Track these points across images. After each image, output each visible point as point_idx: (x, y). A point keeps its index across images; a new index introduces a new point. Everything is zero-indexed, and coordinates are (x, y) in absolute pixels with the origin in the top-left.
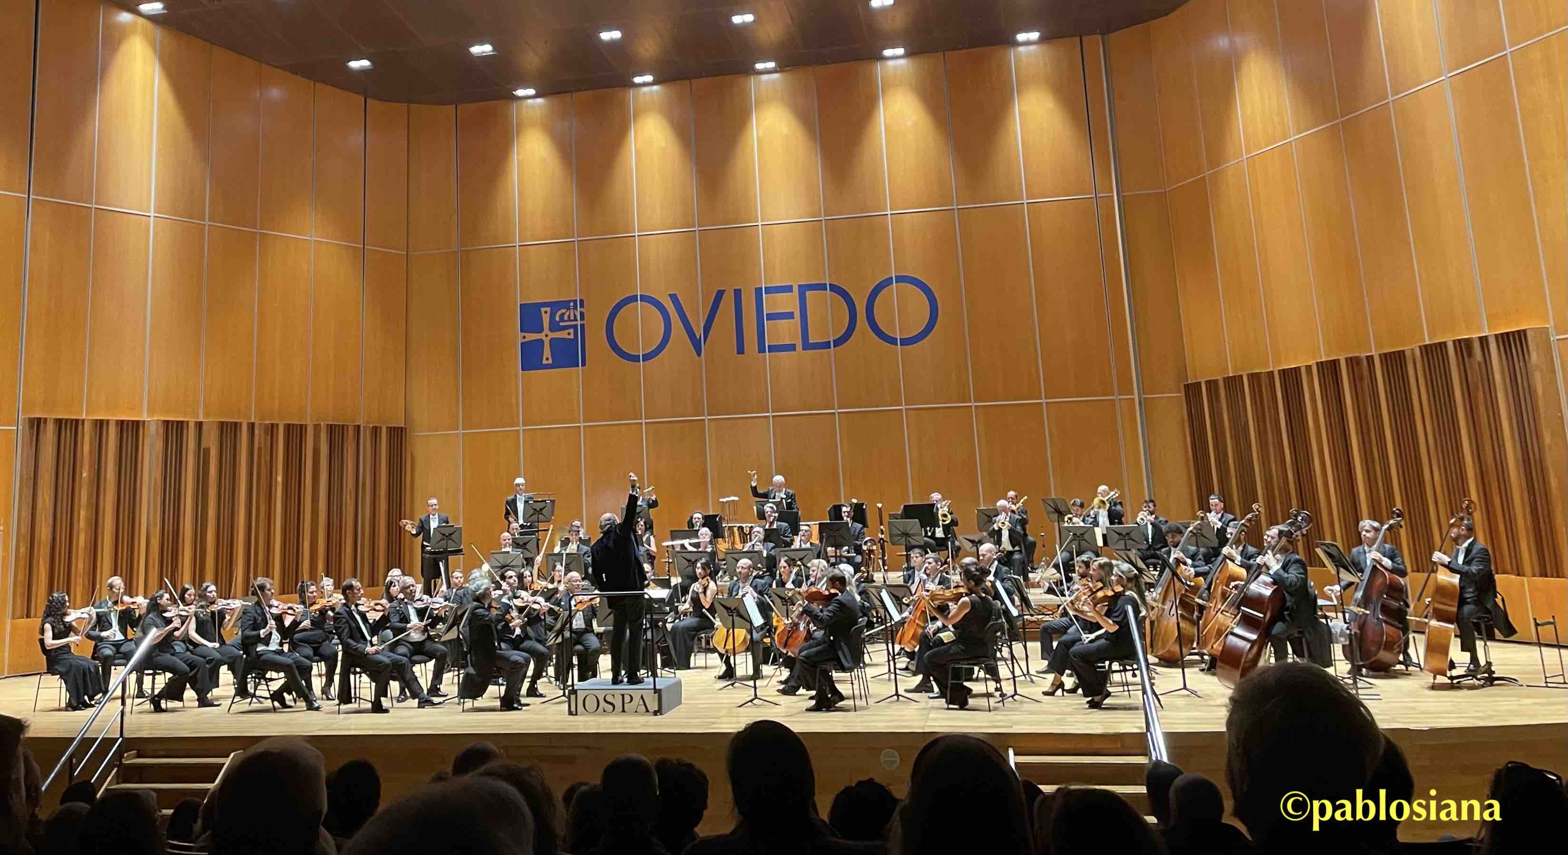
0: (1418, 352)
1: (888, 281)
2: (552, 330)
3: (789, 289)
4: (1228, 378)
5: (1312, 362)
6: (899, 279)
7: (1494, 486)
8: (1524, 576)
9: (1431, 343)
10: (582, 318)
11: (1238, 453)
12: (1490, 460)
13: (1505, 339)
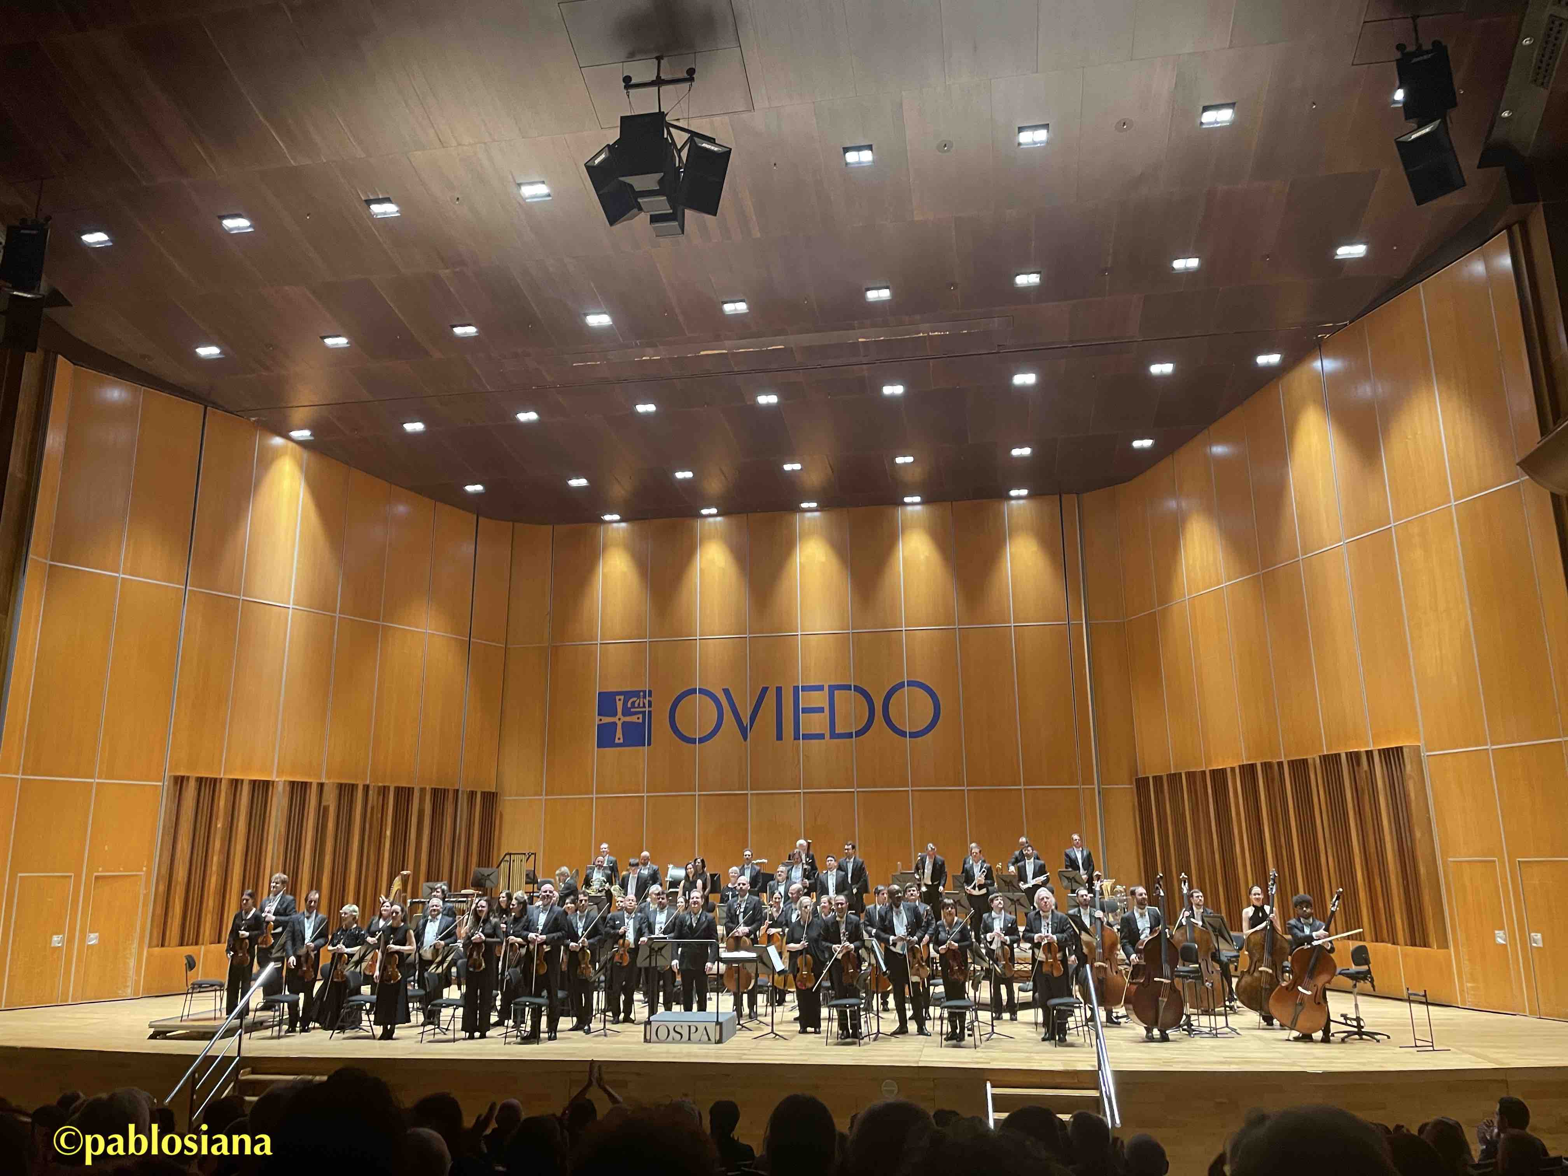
0: (1318, 761)
1: (901, 685)
2: (624, 714)
3: (820, 688)
4: (1170, 774)
5: (1236, 765)
6: (910, 684)
7: (1376, 871)
8: (1398, 944)
9: (1329, 753)
10: (650, 706)
11: (1177, 835)
12: (1373, 850)
13: (1386, 753)
